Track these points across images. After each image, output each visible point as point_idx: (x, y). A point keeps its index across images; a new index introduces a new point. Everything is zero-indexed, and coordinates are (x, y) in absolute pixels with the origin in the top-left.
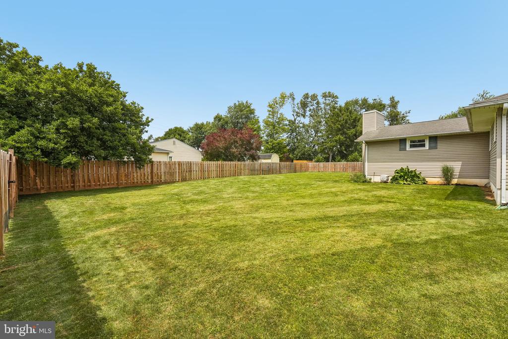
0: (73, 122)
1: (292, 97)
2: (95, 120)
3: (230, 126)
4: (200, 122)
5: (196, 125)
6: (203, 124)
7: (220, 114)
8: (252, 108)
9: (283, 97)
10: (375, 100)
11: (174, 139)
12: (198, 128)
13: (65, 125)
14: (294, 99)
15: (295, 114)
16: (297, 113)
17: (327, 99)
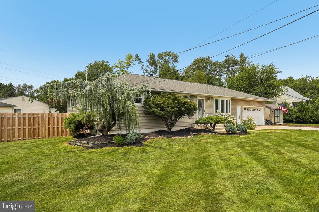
1: (137, 58)
8: (110, 66)
9: (129, 58)
14: (139, 60)
15: (145, 71)
16: (147, 71)
17: (170, 57)
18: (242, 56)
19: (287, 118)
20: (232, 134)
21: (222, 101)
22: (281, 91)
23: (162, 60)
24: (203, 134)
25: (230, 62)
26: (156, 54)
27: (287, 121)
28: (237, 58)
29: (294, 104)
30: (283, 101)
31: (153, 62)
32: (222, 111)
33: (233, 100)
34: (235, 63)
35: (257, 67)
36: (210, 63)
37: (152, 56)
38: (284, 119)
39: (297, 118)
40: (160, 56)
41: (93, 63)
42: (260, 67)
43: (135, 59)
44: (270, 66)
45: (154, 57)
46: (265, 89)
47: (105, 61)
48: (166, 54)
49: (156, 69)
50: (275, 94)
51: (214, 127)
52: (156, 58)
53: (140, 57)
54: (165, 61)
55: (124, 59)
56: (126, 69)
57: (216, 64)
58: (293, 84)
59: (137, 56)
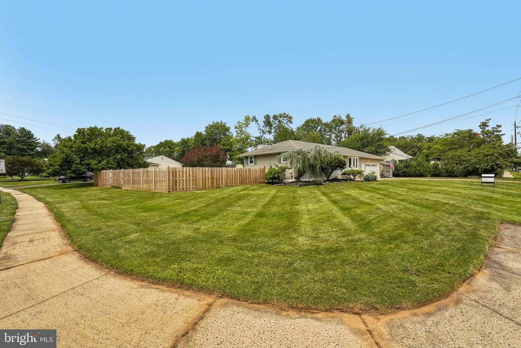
0: (119, 157)
1: (254, 119)
2: (126, 155)
3: (208, 142)
4: (185, 138)
5: (183, 140)
6: (188, 139)
7: (199, 131)
8: (227, 126)
9: (247, 119)
10: (335, 116)
11: (162, 156)
12: (184, 142)
13: (115, 158)
14: (256, 121)
15: (261, 132)
16: (263, 131)
17: (284, 119)
18: (348, 116)
19: (395, 173)
20: (368, 181)
21: (354, 159)
22: (389, 150)
23: (277, 121)
24: (348, 181)
25: (338, 122)
26: (271, 116)
27: (395, 175)
28: (344, 118)
29: (401, 161)
30: (392, 159)
31: (268, 123)
32: (354, 166)
33: (360, 158)
34: (342, 123)
35: (369, 129)
36: (321, 123)
37: (267, 117)
38: (393, 174)
39: (403, 172)
40: (275, 117)
41: (211, 123)
42: (371, 130)
43: (252, 120)
44: (380, 129)
45: (270, 118)
46: (376, 149)
47: (223, 122)
48: (281, 116)
49: (271, 129)
50: (384, 153)
51: (355, 177)
52: (271, 119)
53: (257, 119)
54: (280, 122)
55: (242, 120)
56: (244, 129)
57: (326, 125)
58: (397, 143)
59: (254, 118)
